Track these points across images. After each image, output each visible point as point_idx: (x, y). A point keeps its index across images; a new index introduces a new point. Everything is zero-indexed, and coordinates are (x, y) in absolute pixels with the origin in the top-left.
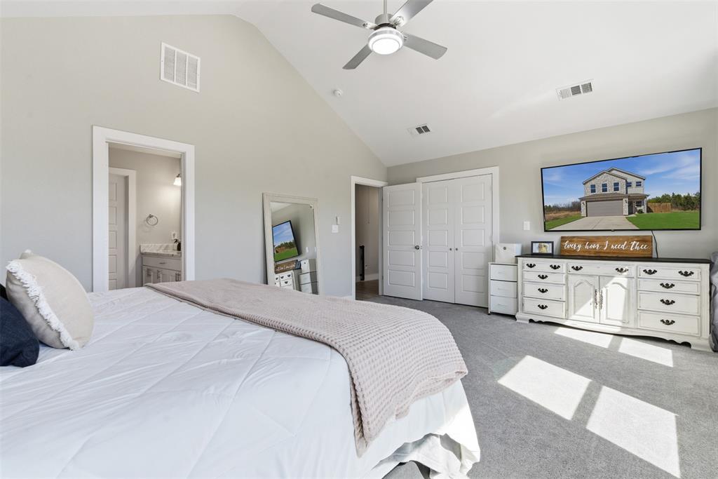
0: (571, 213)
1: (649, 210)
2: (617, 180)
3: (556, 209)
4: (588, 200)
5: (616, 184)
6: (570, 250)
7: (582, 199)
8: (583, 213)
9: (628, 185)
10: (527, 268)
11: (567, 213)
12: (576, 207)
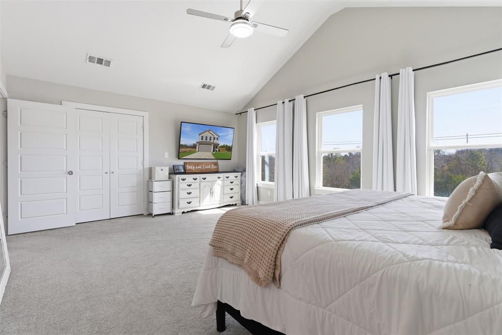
0: (192, 150)
1: (219, 151)
2: (211, 136)
3: (186, 146)
4: (200, 143)
5: (211, 137)
6: (190, 170)
7: (197, 142)
8: (197, 150)
9: (214, 138)
10: (181, 181)
11: (190, 149)
12: (194, 147)
